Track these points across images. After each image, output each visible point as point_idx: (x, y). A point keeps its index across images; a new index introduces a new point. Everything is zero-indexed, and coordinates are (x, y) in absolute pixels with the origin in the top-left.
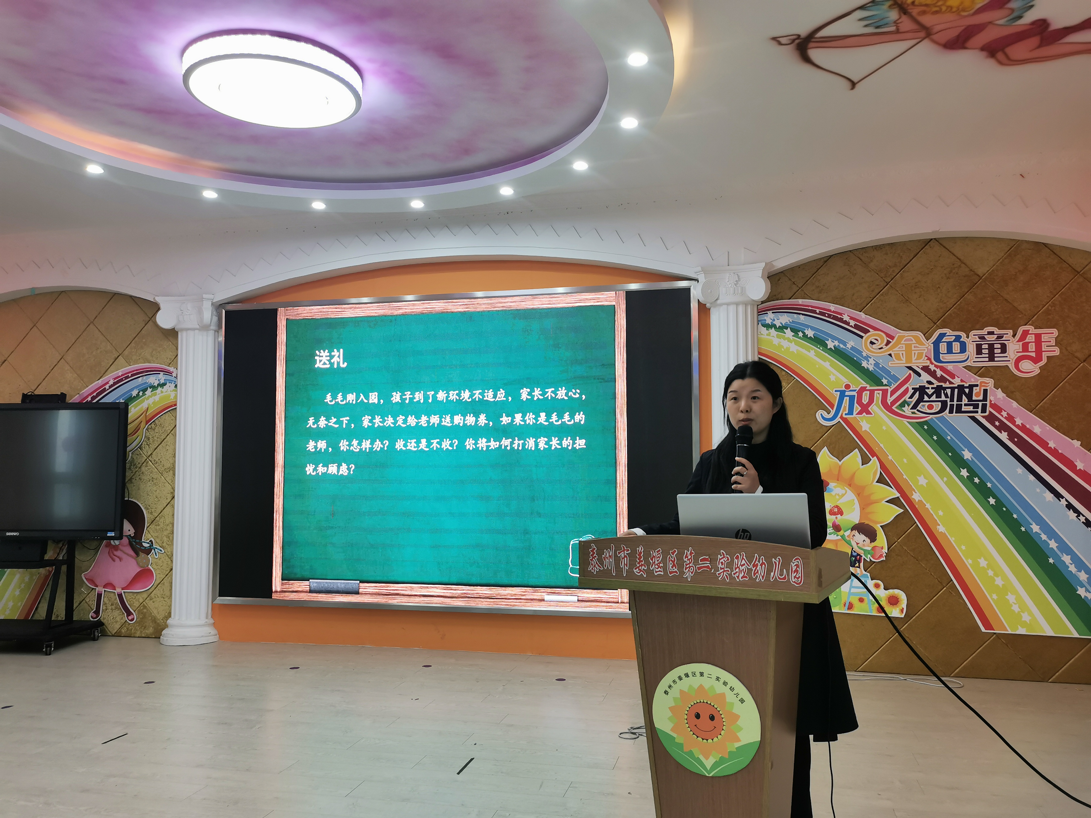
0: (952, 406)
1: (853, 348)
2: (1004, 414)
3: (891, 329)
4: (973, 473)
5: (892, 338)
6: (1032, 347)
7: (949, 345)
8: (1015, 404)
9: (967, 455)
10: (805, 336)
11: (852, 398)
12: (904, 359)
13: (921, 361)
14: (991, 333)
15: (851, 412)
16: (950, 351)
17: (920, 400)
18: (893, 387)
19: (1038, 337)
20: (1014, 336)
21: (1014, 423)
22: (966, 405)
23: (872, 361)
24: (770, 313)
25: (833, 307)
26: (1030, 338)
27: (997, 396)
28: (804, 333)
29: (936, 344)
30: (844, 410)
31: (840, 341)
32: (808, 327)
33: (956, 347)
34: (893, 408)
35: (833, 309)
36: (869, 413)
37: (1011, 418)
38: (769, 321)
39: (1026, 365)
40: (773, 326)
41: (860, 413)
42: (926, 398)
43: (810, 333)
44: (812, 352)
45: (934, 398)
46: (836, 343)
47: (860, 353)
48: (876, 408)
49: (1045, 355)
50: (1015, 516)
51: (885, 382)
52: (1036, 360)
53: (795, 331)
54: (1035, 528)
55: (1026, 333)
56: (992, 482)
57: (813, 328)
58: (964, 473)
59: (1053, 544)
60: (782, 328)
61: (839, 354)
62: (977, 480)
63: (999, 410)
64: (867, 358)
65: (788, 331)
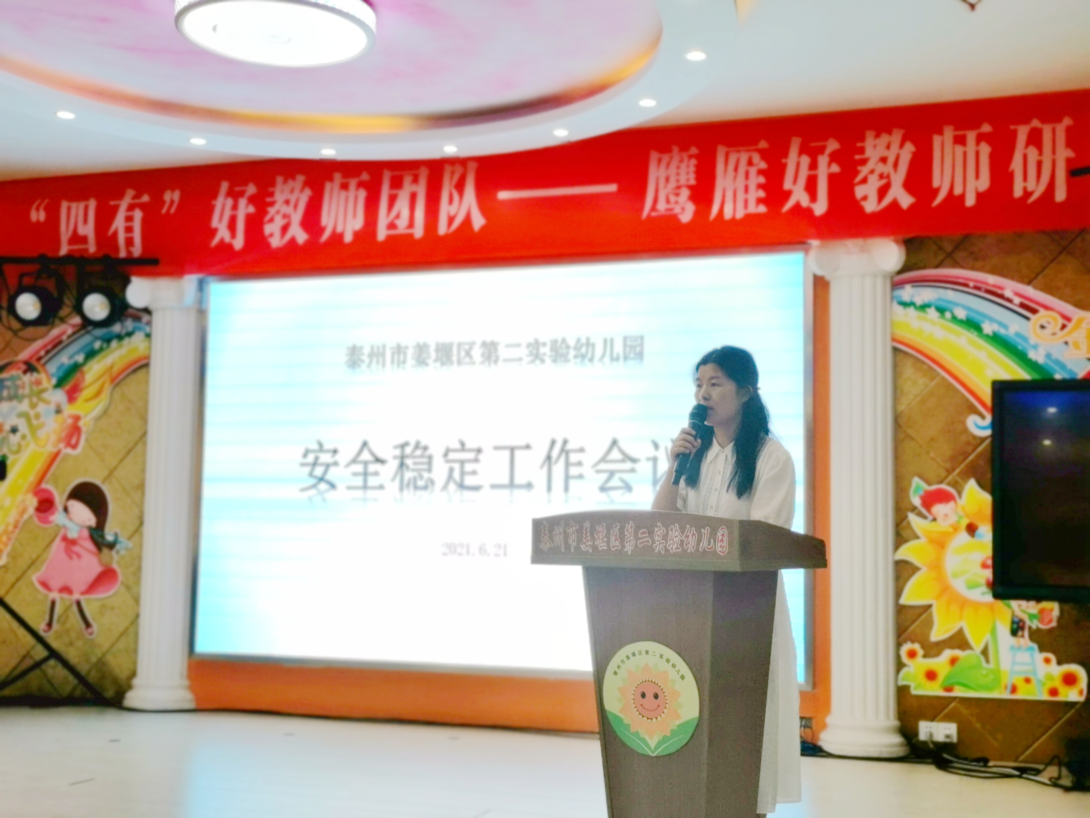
1: (1016, 333)
3: (1068, 309)
5: (1068, 319)
10: (954, 316)
12: (1084, 349)
23: (1041, 351)
24: (908, 287)
25: (991, 280)
28: (952, 313)
31: (1001, 324)
32: (957, 305)
35: (991, 282)
38: (906, 298)
40: (912, 304)
43: (961, 313)
44: (964, 339)
46: (995, 327)
47: (1025, 339)
53: (941, 310)
57: (964, 308)
60: (924, 307)
61: (998, 340)
65: (932, 313)
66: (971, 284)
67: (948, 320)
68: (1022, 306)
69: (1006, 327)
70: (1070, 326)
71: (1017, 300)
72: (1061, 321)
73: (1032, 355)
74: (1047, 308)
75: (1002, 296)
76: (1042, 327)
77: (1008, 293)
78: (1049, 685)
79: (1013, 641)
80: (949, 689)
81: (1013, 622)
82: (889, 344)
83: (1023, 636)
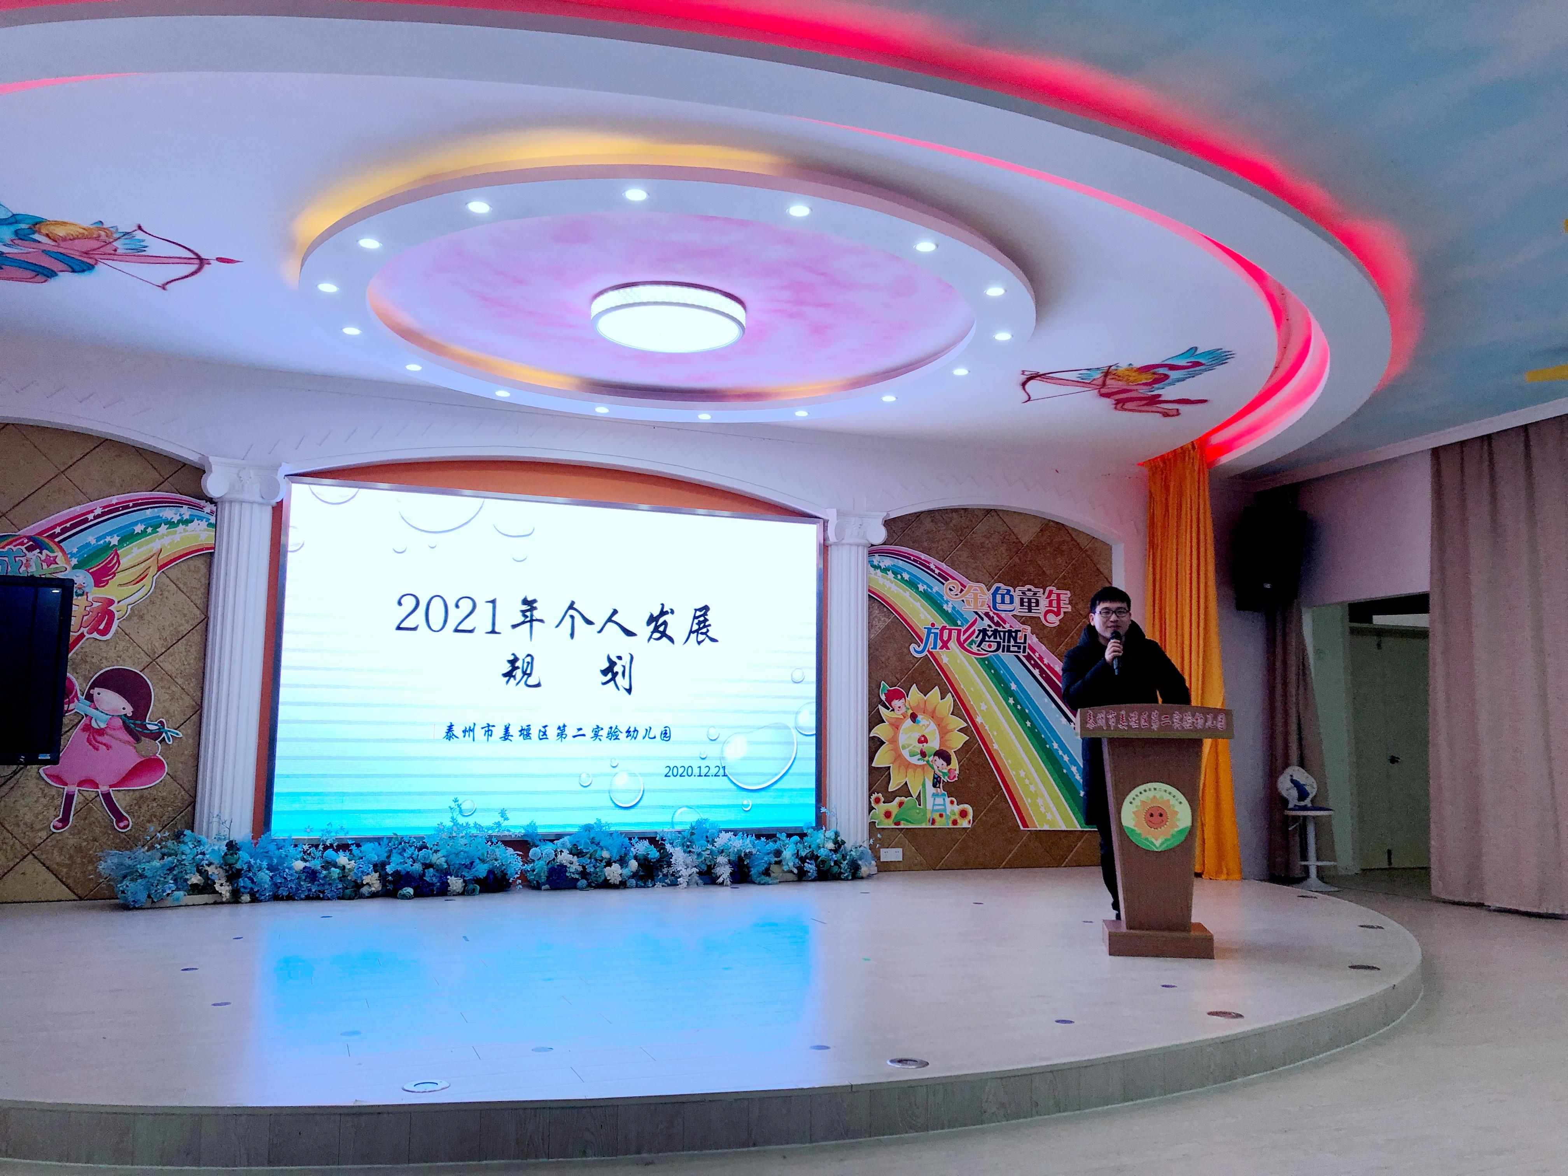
0: (1004, 646)
1: (937, 592)
2: (1037, 654)
3: (964, 580)
4: (1017, 702)
5: (965, 587)
6: (1055, 604)
7: (1003, 596)
8: (1044, 648)
9: (1013, 686)
10: (902, 578)
11: (936, 634)
12: (972, 605)
13: (983, 608)
14: (1029, 590)
15: (935, 647)
16: (1003, 602)
17: (983, 640)
18: (965, 627)
19: (1058, 595)
20: (1044, 594)
21: (1042, 662)
22: (1013, 646)
23: (950, 605)
24: (877, 555)
25: (923, 556)
26: (1054, 597)
27: (1033, 640)
28: (902, 576)
29: (994, 595)
30: (930, 645)
31: (928, 586)
32: (905, 571)
33: (1007, 598)
34: (965, 645)
35: (923, 558)
36: (948, 648)
37: (1041, 658)
38: (876, 563)
39: (1051, 617)
40: (879, 567)
41: (941, 648)
42: (987, 639)
43: (906, 576)
44: (908, 593)
45: (992, 639)
46: (925, 587)
47: (942, 597)
48: (953, 644)
49: (1062, 610)
50: (1043, 736)
51: (959, 623)
52: (1057, 614)
53: (895, 573)
54: (1056, 746)
55: (1051, 592)
56: (1029, 709)
57: (908, 573)
58: (1011, 701)
59: (1066, 758)
60: (885, 570)
61: (927, 596)
62: (1019, 707)
63: (1034, 651)
64: (947, 602)
65: (890, 573)
66: (912, 558)
67: (898, 580)
68: (939, 575)
69: (931, 588)
70: (965, 590)
71: (937, 571)
72: (960, 587)
73: (945, 607)
74: (953, 578)
75: (929, 568)
76: (951, 590)
77: (932, 567)
78: (953, 818)
79: (934, 790)
80: (897, 824)
81: (934, 778)
82: (866, 593)
83: (939, 787)
